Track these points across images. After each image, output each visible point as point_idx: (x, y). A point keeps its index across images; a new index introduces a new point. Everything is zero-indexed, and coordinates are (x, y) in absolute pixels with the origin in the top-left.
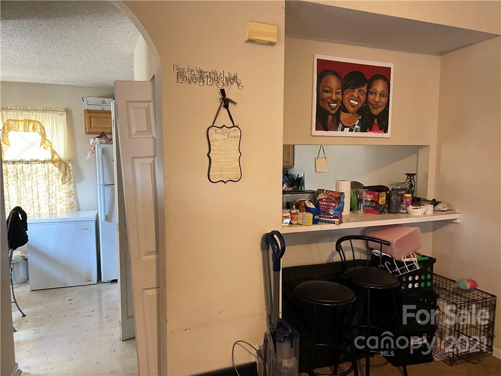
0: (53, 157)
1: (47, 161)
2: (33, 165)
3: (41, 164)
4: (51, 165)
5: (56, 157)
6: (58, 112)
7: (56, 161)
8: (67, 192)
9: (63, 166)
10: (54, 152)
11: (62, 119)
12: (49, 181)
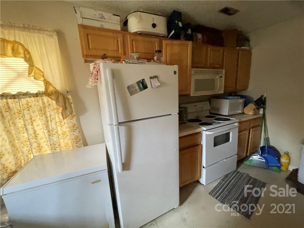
0: (46, 89)
1: (40, 94)
2: (22, 99)
3: (33, 99)
4: (45, 99)
5: (51, 89)
6: (45, 32)
7: (52, 93)
8: (70, 126)
9: (61, 99)
10: (47, 83)
11: (53, 42)
12: (47, 117)
